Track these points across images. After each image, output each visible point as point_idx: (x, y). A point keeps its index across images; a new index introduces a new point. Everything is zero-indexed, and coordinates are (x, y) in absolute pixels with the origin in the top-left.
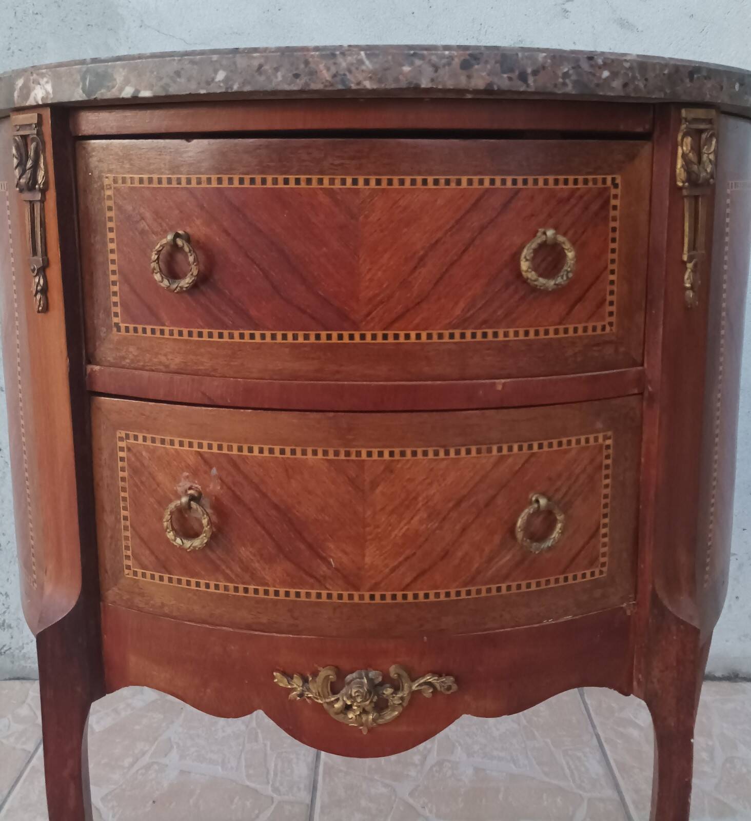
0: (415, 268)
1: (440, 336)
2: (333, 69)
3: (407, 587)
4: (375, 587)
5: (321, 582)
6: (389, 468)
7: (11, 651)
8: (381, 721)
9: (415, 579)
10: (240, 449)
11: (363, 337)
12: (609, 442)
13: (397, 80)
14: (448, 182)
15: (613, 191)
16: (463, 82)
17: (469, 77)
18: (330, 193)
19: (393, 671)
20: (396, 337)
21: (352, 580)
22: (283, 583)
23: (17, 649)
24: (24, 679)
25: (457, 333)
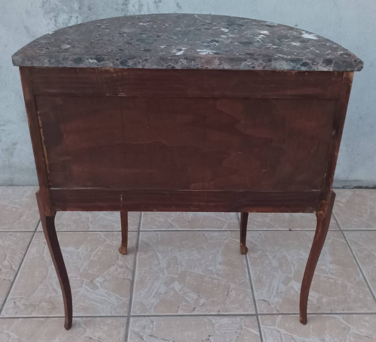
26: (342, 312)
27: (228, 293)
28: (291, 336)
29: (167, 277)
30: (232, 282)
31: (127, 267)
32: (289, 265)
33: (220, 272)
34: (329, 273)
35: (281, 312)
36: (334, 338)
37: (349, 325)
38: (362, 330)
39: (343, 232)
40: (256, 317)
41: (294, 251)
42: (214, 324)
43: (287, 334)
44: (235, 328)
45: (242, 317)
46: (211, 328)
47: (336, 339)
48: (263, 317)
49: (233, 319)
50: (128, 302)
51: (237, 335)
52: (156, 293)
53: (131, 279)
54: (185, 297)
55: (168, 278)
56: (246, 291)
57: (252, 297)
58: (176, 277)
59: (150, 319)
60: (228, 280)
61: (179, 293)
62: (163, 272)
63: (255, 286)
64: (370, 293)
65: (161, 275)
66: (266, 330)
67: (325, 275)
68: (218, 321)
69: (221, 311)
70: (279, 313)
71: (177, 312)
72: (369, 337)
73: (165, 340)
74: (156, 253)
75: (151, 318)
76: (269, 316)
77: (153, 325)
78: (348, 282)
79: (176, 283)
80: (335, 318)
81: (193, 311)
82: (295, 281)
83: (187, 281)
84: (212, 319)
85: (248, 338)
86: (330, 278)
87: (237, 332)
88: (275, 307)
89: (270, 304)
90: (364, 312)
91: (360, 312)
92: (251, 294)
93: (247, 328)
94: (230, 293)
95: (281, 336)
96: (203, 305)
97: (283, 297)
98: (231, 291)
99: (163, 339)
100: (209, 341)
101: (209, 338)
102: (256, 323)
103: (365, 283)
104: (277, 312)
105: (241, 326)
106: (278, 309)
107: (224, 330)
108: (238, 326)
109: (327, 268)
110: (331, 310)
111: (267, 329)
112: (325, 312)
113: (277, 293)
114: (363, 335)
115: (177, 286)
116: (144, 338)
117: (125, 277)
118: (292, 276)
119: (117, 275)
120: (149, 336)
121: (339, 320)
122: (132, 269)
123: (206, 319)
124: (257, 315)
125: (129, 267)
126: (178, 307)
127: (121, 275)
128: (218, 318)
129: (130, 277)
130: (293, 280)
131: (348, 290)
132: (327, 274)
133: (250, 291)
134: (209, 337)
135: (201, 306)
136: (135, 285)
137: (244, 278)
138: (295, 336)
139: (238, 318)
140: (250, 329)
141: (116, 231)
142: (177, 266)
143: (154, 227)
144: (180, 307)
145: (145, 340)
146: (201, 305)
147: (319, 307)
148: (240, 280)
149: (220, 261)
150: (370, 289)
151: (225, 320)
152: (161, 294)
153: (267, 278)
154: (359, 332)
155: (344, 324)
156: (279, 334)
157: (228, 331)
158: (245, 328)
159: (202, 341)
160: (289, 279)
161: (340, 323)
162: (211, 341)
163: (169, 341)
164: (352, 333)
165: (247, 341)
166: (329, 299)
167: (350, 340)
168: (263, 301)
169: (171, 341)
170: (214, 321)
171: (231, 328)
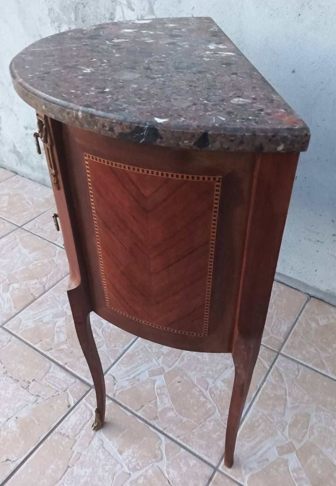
26: (175, 438)
29: (62, 310)
30: (106, 344)
32: (178, 359)
33: (107, 330)
34: (208, 389)
35: (115, 398)
36: (133, 458)
37: (165, 456)
38: (171, 471)
39: (279, 356)
40: (89, 388)
42: (49, 372)
44: (60, 387)
45: (78, 381)
46: (42, 374)
47: (134, 460)
49: (69, 377)
50: (13, 314)
51: (54, 395)
52: (39, 319)
53: (36, 298)
54: (56, 335)
56: (109, 359)
57: (107, 368)
59: (11, 338)
60: (106, 340)
61: (56, 329)
62: (64, 305)
63: (122, 360)
65: (60, 306)
66: (82, 406)
68: (56, 371)
69: (68, 364)
71: (35, 344)
72: (169, 483)
77: (7, 344)
78: (219, 411)
79: (63, 319)
80: (159, 438)
81: (47, 351)
82: (165, 377)
84: (53, 367)
85: (60, 403)
86: (203, 394)
87: (58, 392)
88: (116, 390)
89: (115, 384)
90: (197, 453)
91: (194, 450)
92: (109, 365)
93: (69, 394)
95: (89, 421)
96: (61, 350)
100: (29, 384)
101: (31, 382)
102: (82, 395)
104: (112, 396)
105: (68, 388)
106: (116, 395)
107: (50, 383)
108: (65, 387)
109: (213, 383)
111: (85, 405)
112: (156, 426)
113: (134, 378)
114: (167, 477)
115: (61, 321)
117: (34, 294)
118: (167, 370)
119: (31, 288)
121: (160, 444)
122: (46, 289)
123: (48, 363)
124: (92, 387)
125: (46, 286)
126: (41, 341)
127: (33, 290)
128: (58, 368)
129: (37, 295)
130: (163, 375)
131: (209, 419)
132: (206, 389)
133: (113, 361)
134: (33, 381)
135: (59, 350)
136: (33, 303)
137: (121, 346)
139: (73, 380)
140: (70, 396)
147: (157, 417)
148: (116, 346)
151: (62, 375)
152: (42, 321)
153: (141, 359)
154: (166, 470)
155: (161, 451)
156: (88, 417)
157: (52, 386)
158: (68, 392)
159: (24, 380)
160: (161, 371)
161: (157, 448)
162: (29, 386)
163: (2, 364)
164: (157, 466)
165: (56, 405)
166: (177, 416)
167: (147, 471)
168: (113, 378)
169: (3, 366)
170: (52, 370)
171: (57, 385)
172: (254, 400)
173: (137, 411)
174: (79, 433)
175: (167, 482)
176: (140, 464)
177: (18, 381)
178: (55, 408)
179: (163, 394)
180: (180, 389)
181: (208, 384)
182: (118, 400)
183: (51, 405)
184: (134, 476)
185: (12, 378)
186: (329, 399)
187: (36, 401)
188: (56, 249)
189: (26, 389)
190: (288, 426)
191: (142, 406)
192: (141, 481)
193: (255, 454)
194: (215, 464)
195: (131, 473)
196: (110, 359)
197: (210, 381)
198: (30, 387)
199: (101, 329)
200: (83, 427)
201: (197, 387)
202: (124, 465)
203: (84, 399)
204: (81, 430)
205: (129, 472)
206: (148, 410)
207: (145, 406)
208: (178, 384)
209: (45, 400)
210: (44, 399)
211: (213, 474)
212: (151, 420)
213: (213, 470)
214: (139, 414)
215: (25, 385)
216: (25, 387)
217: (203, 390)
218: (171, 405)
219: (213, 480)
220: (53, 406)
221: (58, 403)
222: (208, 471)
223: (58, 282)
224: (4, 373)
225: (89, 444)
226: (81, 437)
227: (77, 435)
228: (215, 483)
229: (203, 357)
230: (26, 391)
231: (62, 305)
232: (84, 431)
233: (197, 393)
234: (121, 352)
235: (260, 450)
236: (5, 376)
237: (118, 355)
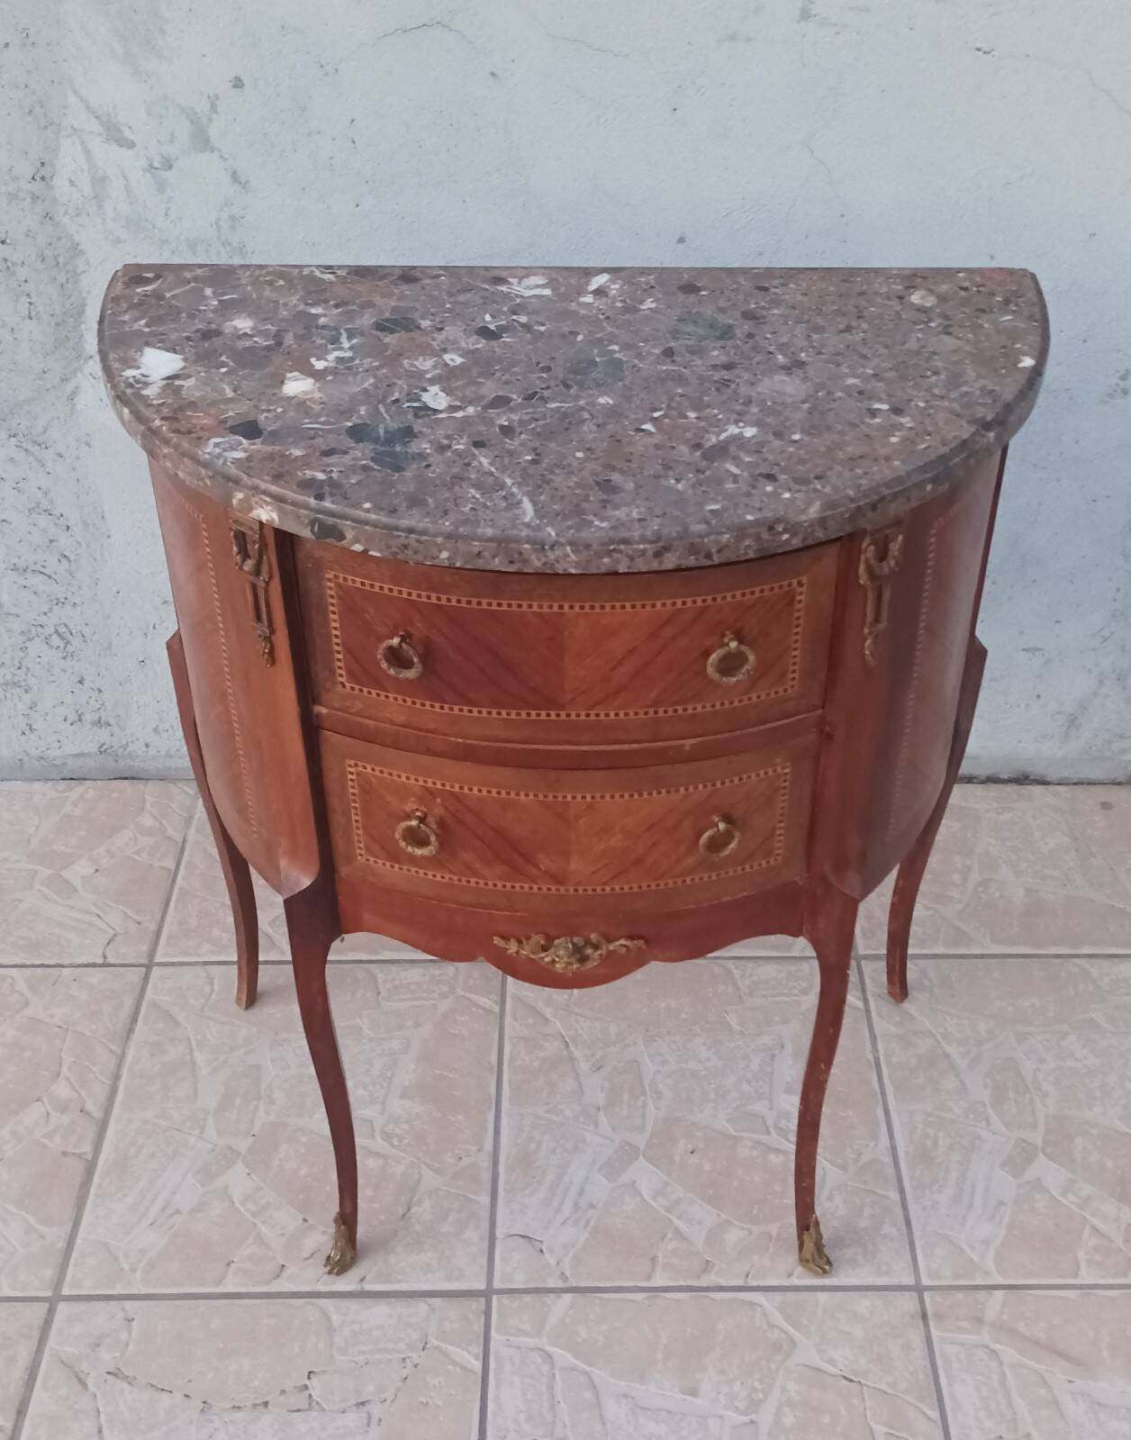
0: (614, 668)
1: (636, 714)
2: (544, 560)
3: (606, 883)
4: (579, 883)
5: (533, 880)
6: (591, 807)
7: (113, 749)
8: (583, 969)
9: (614, 877)
10: (461, 788)
11: (568, 715)
12: (786, 771)
13: (598, 568)
14: (643, 606)
15: (799, 590)
16: (655, 566)
17: (661, 563)
18: (540, 615)
19: (593, 936)
20: (597, 715)
21: (559, 879)
22: (501, 879)
23: (120, 747)
24: (133, 778)
25: (651, 711)
26: (786, 1283)
27: (409, 1209)
28: (586, 1373)
29: (210, 1146)
30: (429, 1167)
31: (84, 1106)
32: (642, 1098)
33: (396, 1129)
34: (772, 1130)
35: (574, 1283)
36: (730, 1383)
37: (798, 1334)
38: (834, 1354)
39: (863, 962)
40: (483, 1300)
41: (674, 1042)
42: (335, 1330)
43: (573, 1368)
44: (402, 1346)
45: (437, 1302)
46: (321, 1345)
47: (737, 1386)
48: (506, 1300)
49: (402, 1308)
50: (61, 1245)
51: (405, 1373)
52: (163, 1210)
53: (90, 1157)
54: (259, 1225)
55: (213, 1150)
56: (472, 1200)
57: (485, 1224)
58: (243, 1145)
59: (124, 1309)
60: (419, 1159)
61: (242, 1209)
62: (203, 1129)
63: (507, 1183)
64: (898, 1210)
65: (192, 1140)
66: (505, 1352)
67: (757, 1136)
68: (350, 1317)
69: (368, 1278)
70: (567, 1285)
71: (219, 1282)
72: (851, 1381)
73: (158, 1389)
74: (192, 1050)
75: (128, 1304)
76: (527, 1298)
77: (130, 1334)
78: (833, 1163)
79: (240, 1168)
80: (752, 1304)
81: (275, 1279)
82: (649, 1160)
83: (275, 1163)
84: (332, 1309)
85: (440, 1383)
86: (769, 1148)
87: (408, 1361)
88: (558, 1263)
89: (541, 1251)
90: (858, 1283)
91: (845, 1282)
92: (485, 1215)
93: (443, 1345)
94: (414, 1210)
95: (554, 1375)
96: (313, 1254)
97: (592, 1223)
98: (420, 1203)
99: (152, 1386)
100: (307, 1392)
101: (307, 1382)
102: (478, 1326)
103: (891, 1171)
104: (560, 1284)
105: (427, 1336)
106: (568, 1273)
107: (363, 1353)
108: (415, 1336)
109: (771, 1109)
110: (747, 1276)
111: (510, 1346)
112: (723, 1282)
113: (576, 1207)
114: (835, 1371)
115: (238, 1180)
116: (90, 1382)
117: (70, 1149)
118: (641, 1141)
119: (43, 1140)
120: (109, 1373)
121: (764, 1314)
122: (98, 1115)
123: (309, 1309)
124: (487, 1294)
125: (89, 1107)
126: (228, 1264)
127: (57, 1140)
128: (353, 1305)
129: (87, 1148)
130: (641, 1157)
132: (768, 1133)
133: (485, 1199)
134: (309, 1378)
135: (307, 1259)
136: (96, 1179)
137: (474, 1149)
138: (599, 1374)
139: (422, 1307)
140: (453, 1350)
141: (71, 966)
142: (255, 1102)
143: (207, 947)
144: (233, 1262)
145: (92, 1388)
146: (306, 1256)
147: (708, 1261)
148: (460, 1158)
149: (407, 1083)
150: (902, 1191)
151: (377, 1313)
152: (178, 1212)
153: (553, 1151)
154: (822, 1359)
155: (777, 1327)
156: (546, 1368)
157: (378, 1356)
158: (436, 1343)
159: (283, 1392)
160: (628, 1154)
161: (765, 1327)
162: (310, 1395)
163: (171, 1392)
164: (797, 1365)
165: (433, 1394)
166: (751, 1232)
167: (784, 1389)
168: (521, 1240)
169: (178, 1396)
170: (336, 1318)
171: (390, 1346)
172: (883, 1094)
173: (649, 1277)
174: (555, 1417)
175: (844, 1382)
176: (757, 1384)
177: (266, 1404)
178: (440, 1403)
179: (678, 1202)
180: (707, 1167)
181: (763, 1118)
182: (583, 1284)
183: (422, 1402)
184: (765, 1418)
185: (239, 1408)
186: (1027, 1004)
187: (369, 1418)
188: (9, 980)
189: (310, 1408)
190: (990, 1111)
191: (654, 1260)
192: (788, 1419)
193: (971, 1206)
194: (910, 1281)
195: (753, 1417)
196: (473, 1197)
197: (760, 1107)
198: (314, 1397)
199: (378, 1137)
200: (553, 1397)
201: (742, 1138)
202: (723, 1412)
203: (493, 1333)
204: (552, 1407)
205: (747, 1419)
206: (675, 1261)
207: (660, 1255)
208: (693, 1160)
209: (393, 1401)
210: (385, 1400)
211: (922, 1301)
212: (699, 1277)
213: (915, 1295)
214: (659, 1281)
215: (301, 1401)
216: (304, 1405)
217: (763, 1138)
218: (719, 1215)
219: (930, 1312)
220: (428, 1403)
221: (435, 1386)
222: (908, 1303)
223: (117, 1077)
224: (202, 1410)
225: (604, 1424)
226: (568, 1424)
227: (554, 1423)
228: (939, 1317)
229: (700, 1061)
230: (314, 1414)
231: (196, 1132)
232: (562, 1404)
233: (755, 1153)
234: (485, 1163)
235: (973, 1194)
236: (214, 1417)
237: (486, 1176)
